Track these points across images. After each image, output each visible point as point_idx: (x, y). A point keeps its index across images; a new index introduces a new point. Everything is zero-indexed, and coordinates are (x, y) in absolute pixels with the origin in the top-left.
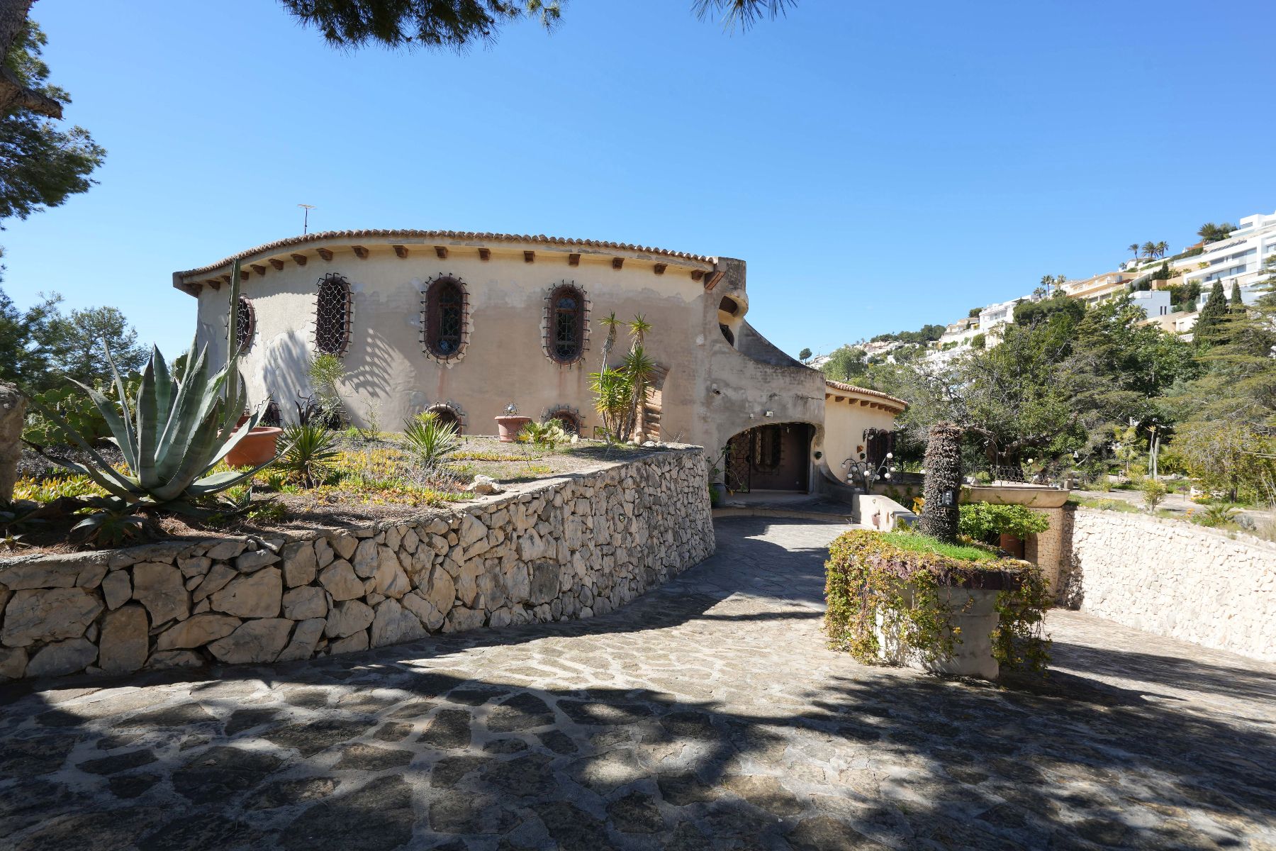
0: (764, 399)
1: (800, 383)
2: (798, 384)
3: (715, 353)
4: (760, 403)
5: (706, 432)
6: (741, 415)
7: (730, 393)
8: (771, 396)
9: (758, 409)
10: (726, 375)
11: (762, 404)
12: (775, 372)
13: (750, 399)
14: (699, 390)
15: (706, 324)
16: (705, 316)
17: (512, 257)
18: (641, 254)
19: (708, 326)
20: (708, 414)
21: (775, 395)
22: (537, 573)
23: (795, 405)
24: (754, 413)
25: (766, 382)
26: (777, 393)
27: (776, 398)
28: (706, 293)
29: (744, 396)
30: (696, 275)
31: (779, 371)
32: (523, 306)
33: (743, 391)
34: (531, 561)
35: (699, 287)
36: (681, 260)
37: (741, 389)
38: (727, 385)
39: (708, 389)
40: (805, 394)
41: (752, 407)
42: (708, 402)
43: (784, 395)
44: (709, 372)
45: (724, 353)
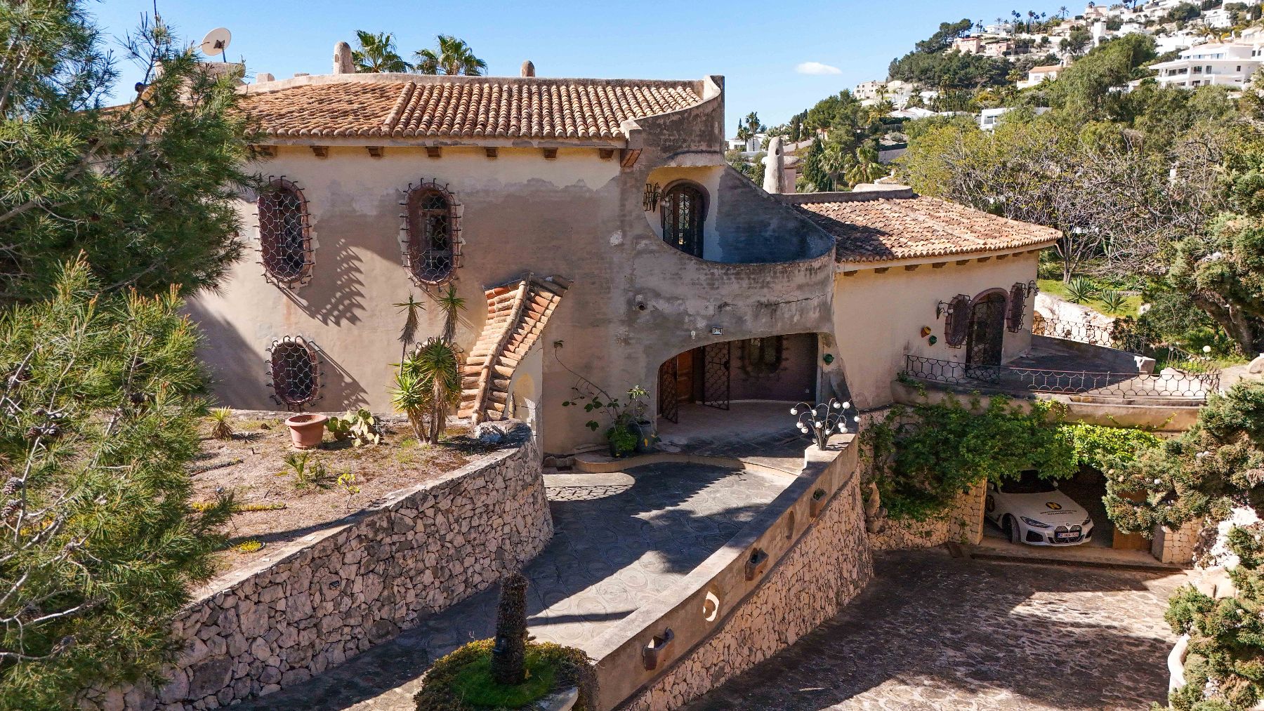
0: (711, 311)
1: (765, 285)
2: (762, 287)
3: (640, 253)
4: (704, 317)
5: (629, 357)
6: (678, 333)
7: (662, 306)
8: (720, 307)
9: (701, 324)
10: (654, 282)
11: (709, 318)
12: (726, 274)
13: (691, 311)
14: (617, 305)
15: (624, 215)
16: (623, 205)
17: (356, 151)
18: (519, 141)
19: (627, 218)
20: (631, 335)
21: (726, 304)
22: (198, 674)
23: (756, 316)
24: (696, 329)
25: (712, 288)
26: (729, 301)
27: (728, 308)
28: (623, 173)
29: (682, 308)
30: (606, 154)
31: (732, 271)
32: (374, 213)
33: (680, 302)
34: (191, 666)
35: (613, 168)
36: (576, 141)
37: (677, 298)
38: (657, 295)
39: (630, 303)
40: (773, 299)
41: (694, 322)
42: (630, 320)
43: (740, 304)
44: (631, 280)
45: (652, 252)
